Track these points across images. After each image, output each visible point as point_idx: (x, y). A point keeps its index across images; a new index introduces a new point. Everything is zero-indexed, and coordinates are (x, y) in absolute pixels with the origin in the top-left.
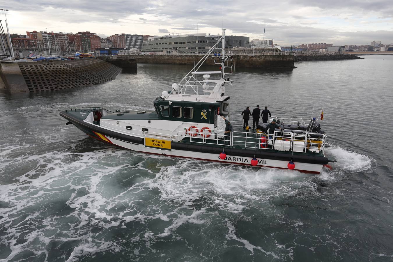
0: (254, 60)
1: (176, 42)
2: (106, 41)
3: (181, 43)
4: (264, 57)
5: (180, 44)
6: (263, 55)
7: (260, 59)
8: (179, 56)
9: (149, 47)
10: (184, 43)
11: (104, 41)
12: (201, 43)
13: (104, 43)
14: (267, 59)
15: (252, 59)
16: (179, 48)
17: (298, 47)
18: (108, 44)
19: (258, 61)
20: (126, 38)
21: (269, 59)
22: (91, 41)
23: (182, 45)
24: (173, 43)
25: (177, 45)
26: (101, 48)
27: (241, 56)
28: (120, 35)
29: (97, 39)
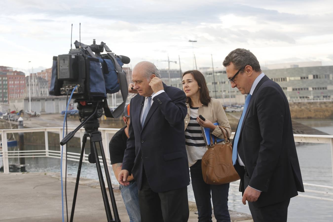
2: (37, 81)
11: (34, 81)
12: (319, 79)
18: (41, 88)
29: (21, 78)
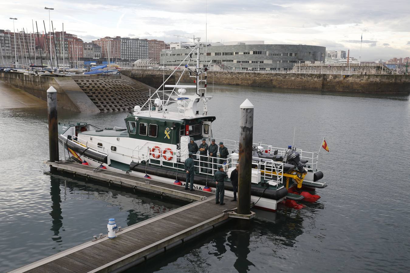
0: (350, 81)
1: (218, 52)
2: (91, 46)
3: (227, 54)
4: (367, 77)
5: (224, 56)
6: (366, 75)
7: (361, 80)
8: (228, 72)
9: (172, 59)
10: (232, 54)
11: (89, 46)
12: (257, 55)
13: (89, 49)
14: (371, 79)
15: (347, 79)
16: (223, 61)
17: (387, 63)
18: (95, 51)
19: (357, 84)
20: (123, 43)
21: (374, 80)
22: (69, 46)
23: (228, 57)
24: (213, 54)
25: (219, 56)
26: (84, 57)
27: (329, 75)
28: (112, 38)
29: (79, 43)
